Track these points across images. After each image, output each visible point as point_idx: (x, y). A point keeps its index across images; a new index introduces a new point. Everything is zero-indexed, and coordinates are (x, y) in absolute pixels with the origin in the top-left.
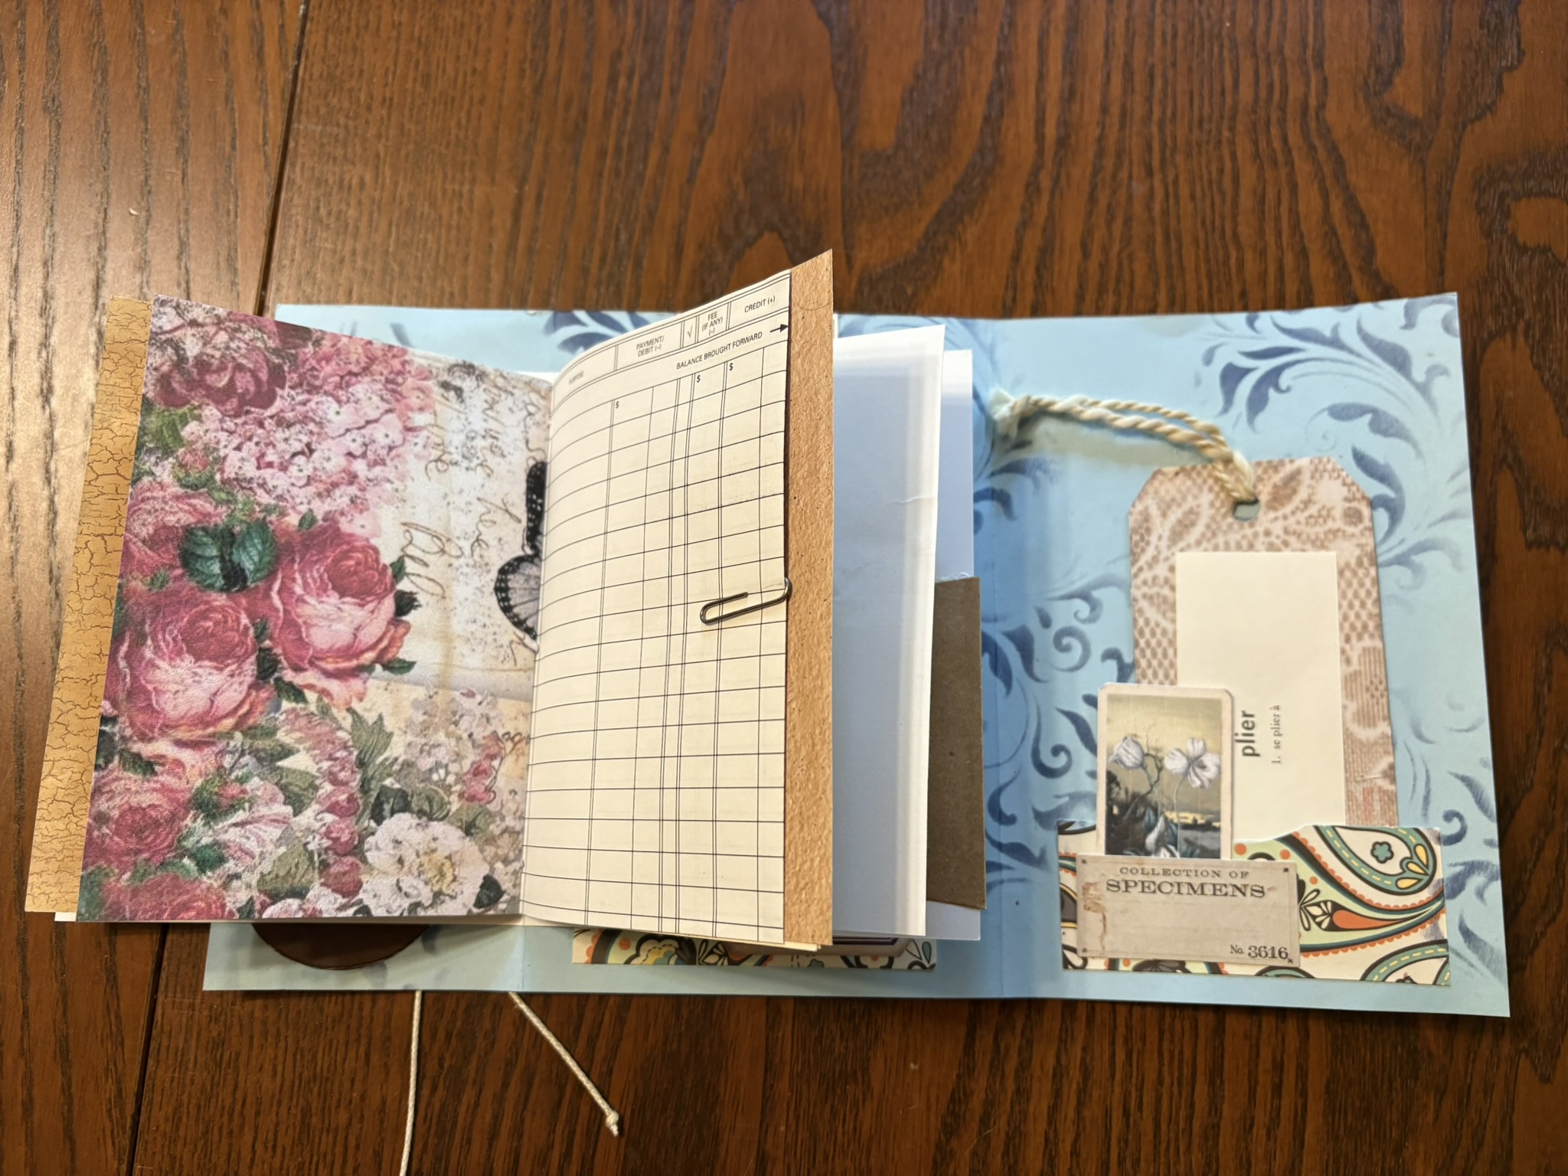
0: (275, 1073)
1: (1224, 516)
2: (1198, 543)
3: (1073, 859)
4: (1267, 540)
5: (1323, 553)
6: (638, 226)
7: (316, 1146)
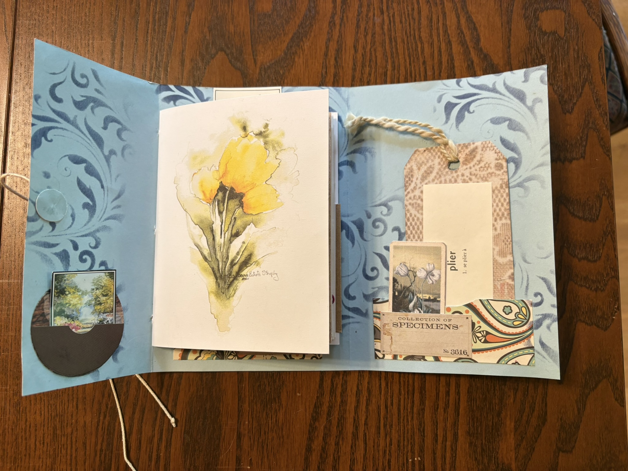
0: (41, 414)
3: (379, 314)
4: (463, 178)
5: (486, 183)
6: (165, 53)
7: (60, 442)
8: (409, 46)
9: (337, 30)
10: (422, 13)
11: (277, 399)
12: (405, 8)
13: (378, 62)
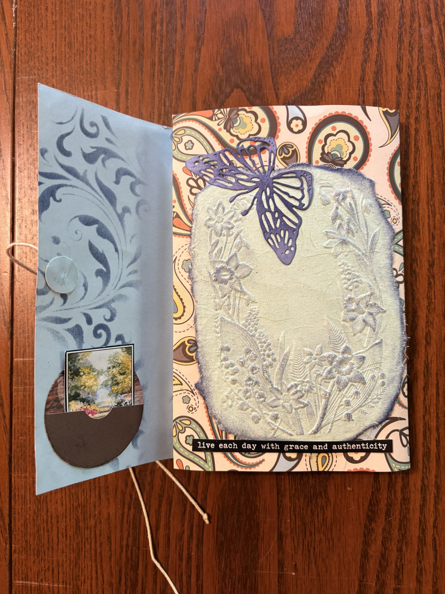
0: (62, 504)
6: (174, 96)
7: (83, 535)
9: (375, 48)
11: (323, 493)
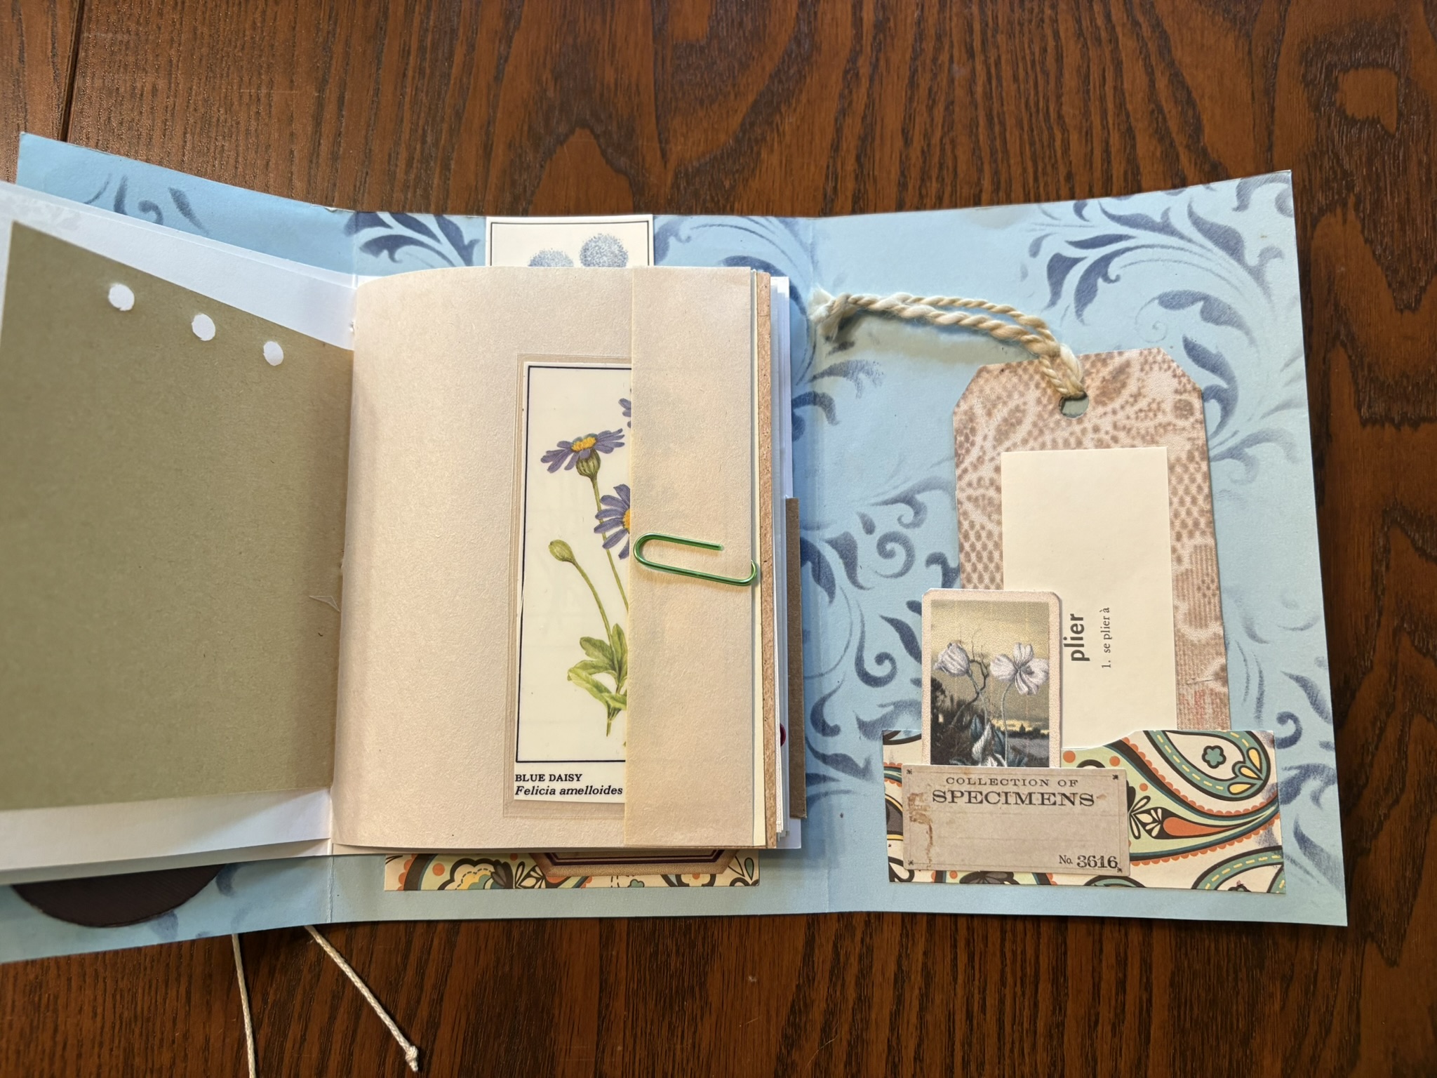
0: (95, 1014)
1: (1052, 413)
2: (1025, 442)
5: (1153, 448)
6: (445, 126)
8: (1033, 136)
9: (863, 90)
10: (1065, 60)
11: (697, 990)
12: (1026, 46)
13: (959, 170)
